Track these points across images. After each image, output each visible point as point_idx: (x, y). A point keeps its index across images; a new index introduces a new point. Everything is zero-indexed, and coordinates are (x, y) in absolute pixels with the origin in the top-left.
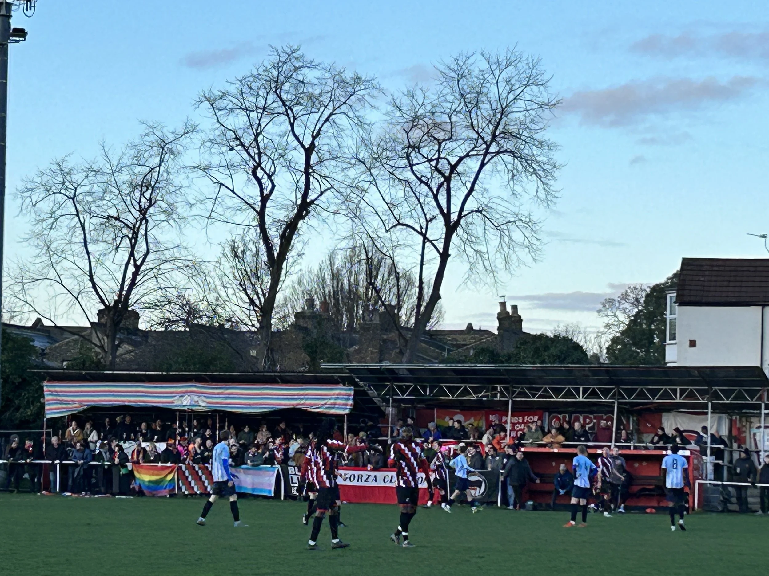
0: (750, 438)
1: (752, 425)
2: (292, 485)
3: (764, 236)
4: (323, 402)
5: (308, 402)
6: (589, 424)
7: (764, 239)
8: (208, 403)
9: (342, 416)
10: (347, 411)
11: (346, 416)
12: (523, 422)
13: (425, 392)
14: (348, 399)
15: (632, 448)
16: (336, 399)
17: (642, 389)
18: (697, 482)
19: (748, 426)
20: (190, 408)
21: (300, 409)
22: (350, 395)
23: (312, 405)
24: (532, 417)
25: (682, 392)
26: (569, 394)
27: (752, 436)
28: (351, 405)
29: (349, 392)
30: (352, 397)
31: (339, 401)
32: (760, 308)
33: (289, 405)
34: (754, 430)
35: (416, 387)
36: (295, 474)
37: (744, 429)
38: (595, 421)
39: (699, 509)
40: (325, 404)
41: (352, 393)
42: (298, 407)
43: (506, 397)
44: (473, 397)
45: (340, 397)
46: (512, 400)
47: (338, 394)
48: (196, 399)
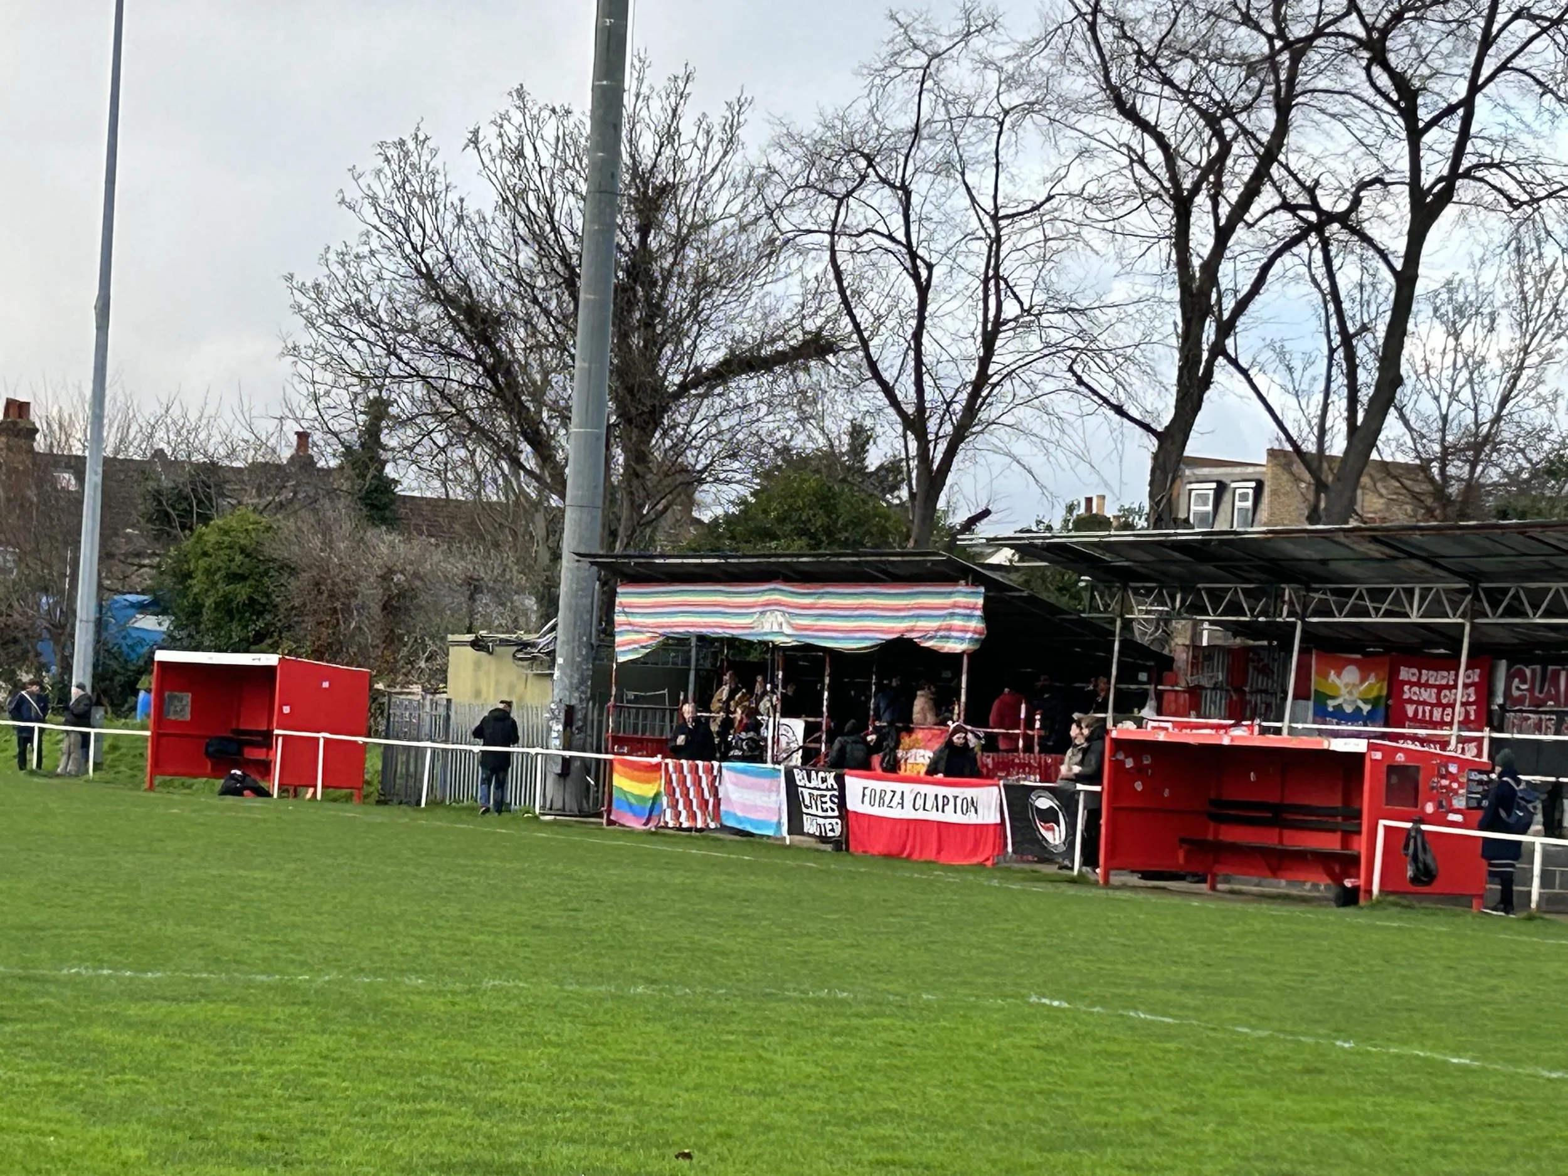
2: (804, 810)
4: (937, 625)
5: (922, 624)
8: (795, 628)
10: (964, 646)
11: (966, 657)
14: (971, 617)
16: (952, 616)
18: (1382, 823)
20: (770, 638)
21: (911, 640)
22: (974, 608)
23: (925, 634)
28: (975, 632)
29: (972, 600)
30: (979, 613)
31: (956, 622)
36: (805, 787)
39: (1385, 897)
40: (939, 629)
41: (980, 601)
42: (908, 635)
43: (1296, 615)
44: (1245, 615)
45: (957, 611)
46: (1304, 622)
47: (955, 606)
48: (781, 619)
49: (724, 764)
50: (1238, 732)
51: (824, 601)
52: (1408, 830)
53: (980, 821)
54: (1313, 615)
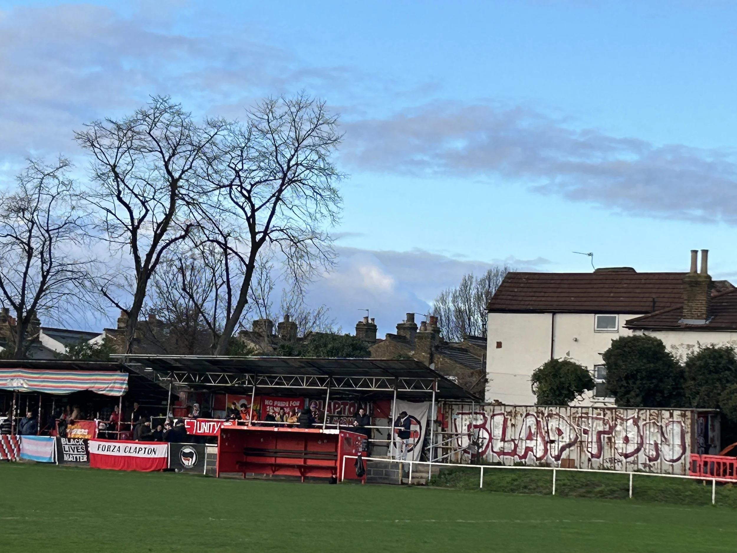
0: (452, 423)
1: (453, 412)
2: (64, 452)
3: (590, 255)
4: (106, 386)
5: (97, 385)
6: (338, 408)
7: (591, 257)
8: (29, 385)
9: (117, 398)
10: (121, 394)
11: (121, 398)
12: (289, 407)
13: (195, 378)
14: (123, 384)
15: (324, 427)
16: (115, 383)
17: (348, 379)
18: (345, 456)
19: (450, 412)
20: (17, 389)
21: (91, 391)
22: (125, 380)
23: (99, 389)
24: (295, 402)
25: (377, 381)
26: (296, 383)
27: (453, 421)
28: (125, 389)
29: (124, 378)
30: (126, 382)
31: (116, 385)
32: (551, 315)
33: (83, 388)
34: (454, 416)
35: (189, 375)
36: (66, 444)
37: (447, 415)
38: (342, 406)
39: (346, 481)
40: (107, 387)
41: (127, 378)
42: (90, 389)
43: (252, 384)
44: (229, 383)
45: (117, 381)
46: (256, 387)
47: (116, 379)
48: (22, 382)
49: (22, 436)
50: (226, 424)
51: (44, 376)
52: (356, 459)
53: (156, 456)
54: (259, 384)
